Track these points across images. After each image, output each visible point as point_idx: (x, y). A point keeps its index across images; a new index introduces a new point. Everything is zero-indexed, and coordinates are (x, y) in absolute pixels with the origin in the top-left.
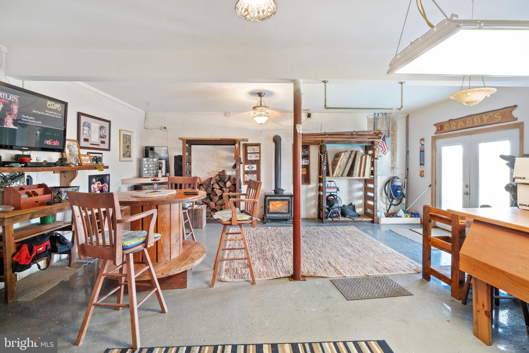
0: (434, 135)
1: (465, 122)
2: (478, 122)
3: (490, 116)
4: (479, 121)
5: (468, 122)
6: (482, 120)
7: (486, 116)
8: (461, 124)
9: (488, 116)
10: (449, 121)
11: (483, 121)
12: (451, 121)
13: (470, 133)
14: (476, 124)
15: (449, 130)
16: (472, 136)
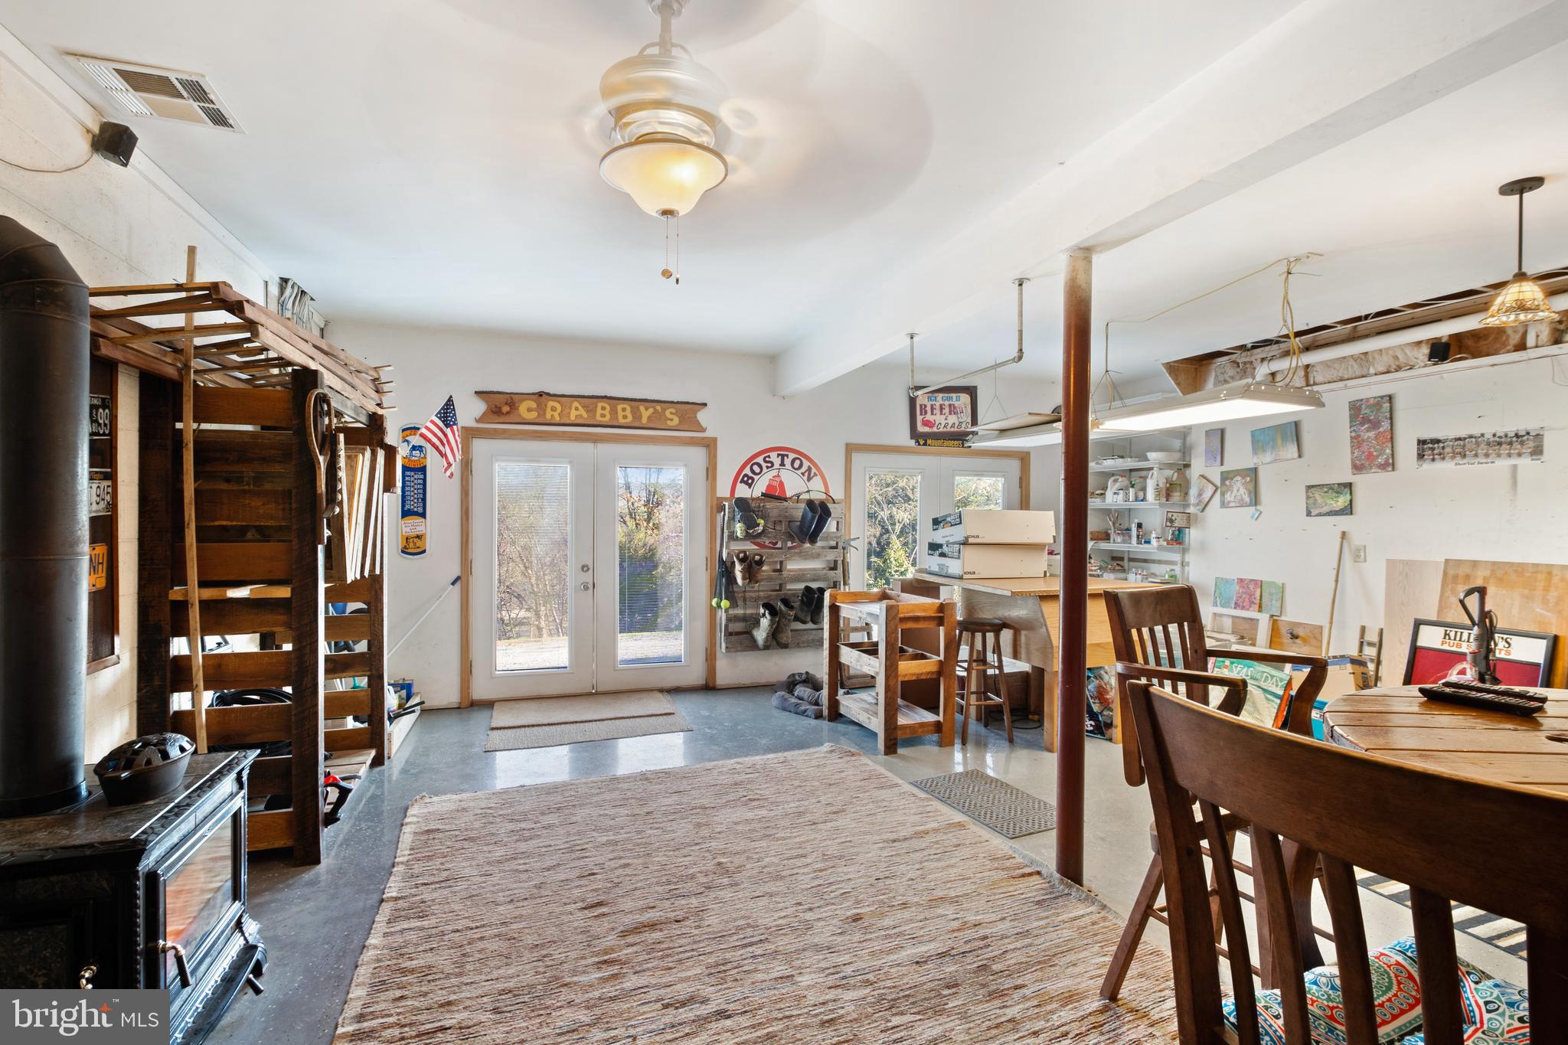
0: (474, 424)
1: (591, 411)
2: (625, 417)
3: (656, 411)
4: (630, 418)
5: (599, 411)
6: (636, 415)
7: (647, 409)
8: (576, 412)
9: (651, 410)
10: (541, 396)
11: (640, 417)
12: (544, 396)
13: (595, 439)
14: (622, 421)
15: (537, 421)
16: (600, 446)
